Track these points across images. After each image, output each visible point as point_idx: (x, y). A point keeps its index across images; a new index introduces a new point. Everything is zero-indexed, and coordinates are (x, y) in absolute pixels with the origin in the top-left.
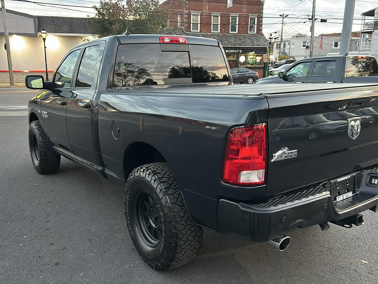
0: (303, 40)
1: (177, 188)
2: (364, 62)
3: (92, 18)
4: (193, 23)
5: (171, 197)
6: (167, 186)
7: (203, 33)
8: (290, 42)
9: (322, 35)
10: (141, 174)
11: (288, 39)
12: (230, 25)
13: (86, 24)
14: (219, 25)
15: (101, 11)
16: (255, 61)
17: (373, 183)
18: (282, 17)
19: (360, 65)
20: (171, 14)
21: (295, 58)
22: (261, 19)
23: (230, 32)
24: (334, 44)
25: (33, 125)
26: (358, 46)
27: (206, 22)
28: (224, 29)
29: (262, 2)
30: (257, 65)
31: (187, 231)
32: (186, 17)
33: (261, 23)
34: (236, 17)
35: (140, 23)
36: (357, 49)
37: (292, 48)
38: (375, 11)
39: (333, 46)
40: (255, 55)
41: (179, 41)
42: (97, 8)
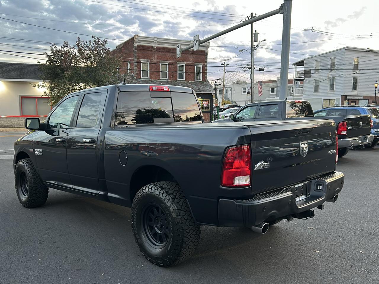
0: (244, 86)
1: (181, 198)
2: (300, 106)
3: (43, 65)
4: (142, 71)
5: (177, 204)
6: (173, 197)
7: (152, 80)
8: (231, 89)
9: (261, 82)
10: (150, 191)
11: (229, 85)
12: (178, 73)
13: (35, 70)
14: (168, 73)
15: (53, 58)
16: (202, 106)
17: (319, 189)
18: (223, 66)
19: (297, 109)
20: (122, 61)
21: (236, 102)
22: (206, 68)
23: (178, 79)
24: (270, 90)
25: (22, 163)
26: (292, 92)
27: (155, 69)
28: (172, 77)
29: (206, 53)
30: (204, 109)
31: (190, 231)
32: (136, 65)
33: (206, 72)
34: (183, 65)
35: (92, 69)
36: (291, 95)
37: (234, 94)
38: (304, 62)
39: (270, 92)
40: (202, 100)
41: (164, 89)
42: (48, 55)
